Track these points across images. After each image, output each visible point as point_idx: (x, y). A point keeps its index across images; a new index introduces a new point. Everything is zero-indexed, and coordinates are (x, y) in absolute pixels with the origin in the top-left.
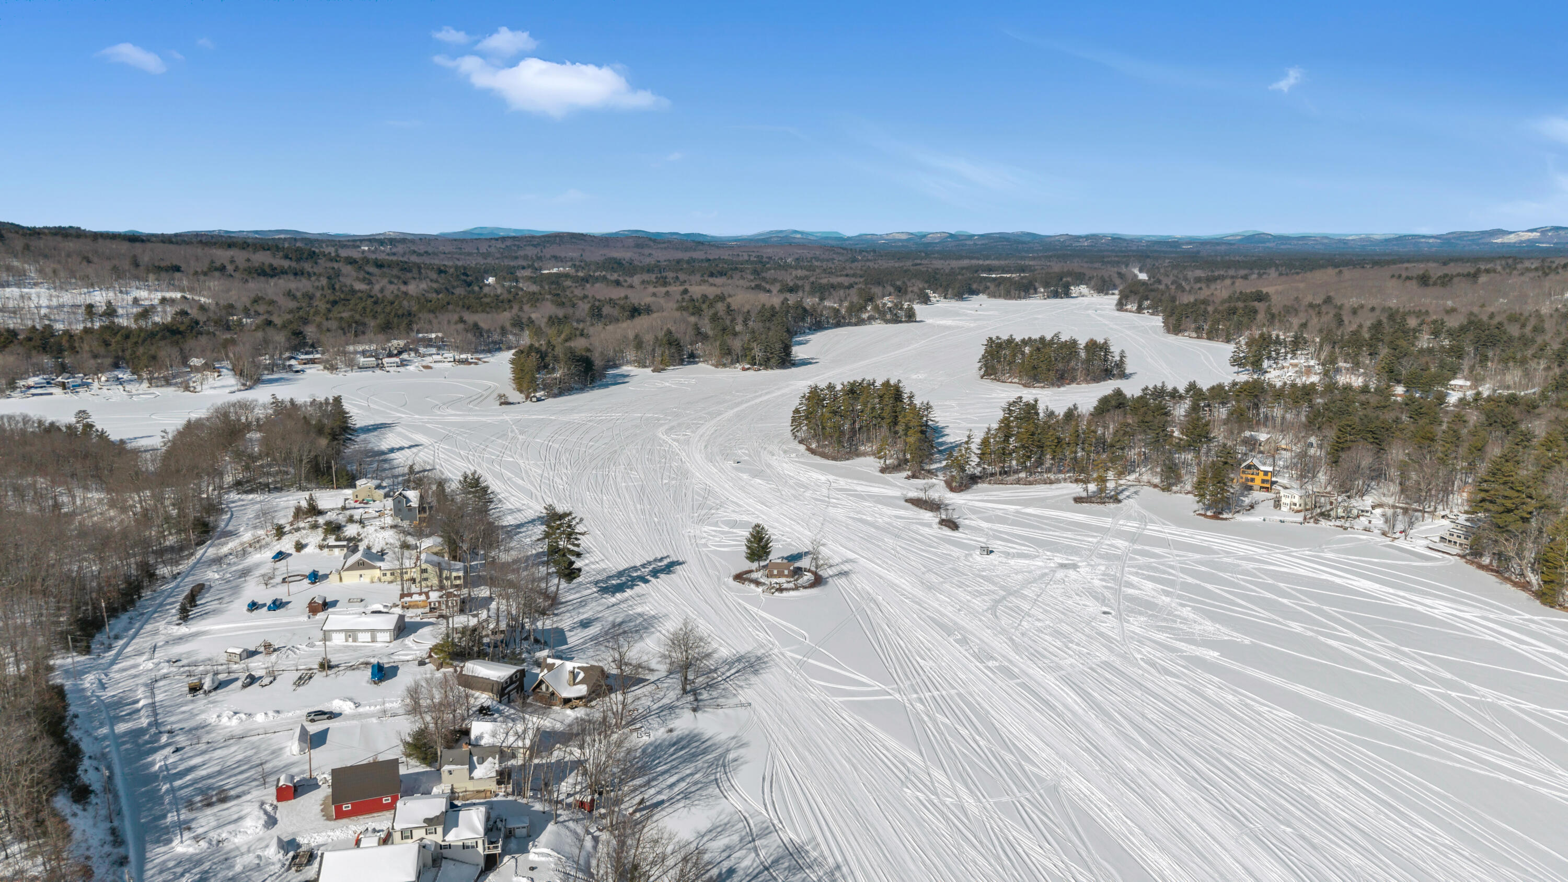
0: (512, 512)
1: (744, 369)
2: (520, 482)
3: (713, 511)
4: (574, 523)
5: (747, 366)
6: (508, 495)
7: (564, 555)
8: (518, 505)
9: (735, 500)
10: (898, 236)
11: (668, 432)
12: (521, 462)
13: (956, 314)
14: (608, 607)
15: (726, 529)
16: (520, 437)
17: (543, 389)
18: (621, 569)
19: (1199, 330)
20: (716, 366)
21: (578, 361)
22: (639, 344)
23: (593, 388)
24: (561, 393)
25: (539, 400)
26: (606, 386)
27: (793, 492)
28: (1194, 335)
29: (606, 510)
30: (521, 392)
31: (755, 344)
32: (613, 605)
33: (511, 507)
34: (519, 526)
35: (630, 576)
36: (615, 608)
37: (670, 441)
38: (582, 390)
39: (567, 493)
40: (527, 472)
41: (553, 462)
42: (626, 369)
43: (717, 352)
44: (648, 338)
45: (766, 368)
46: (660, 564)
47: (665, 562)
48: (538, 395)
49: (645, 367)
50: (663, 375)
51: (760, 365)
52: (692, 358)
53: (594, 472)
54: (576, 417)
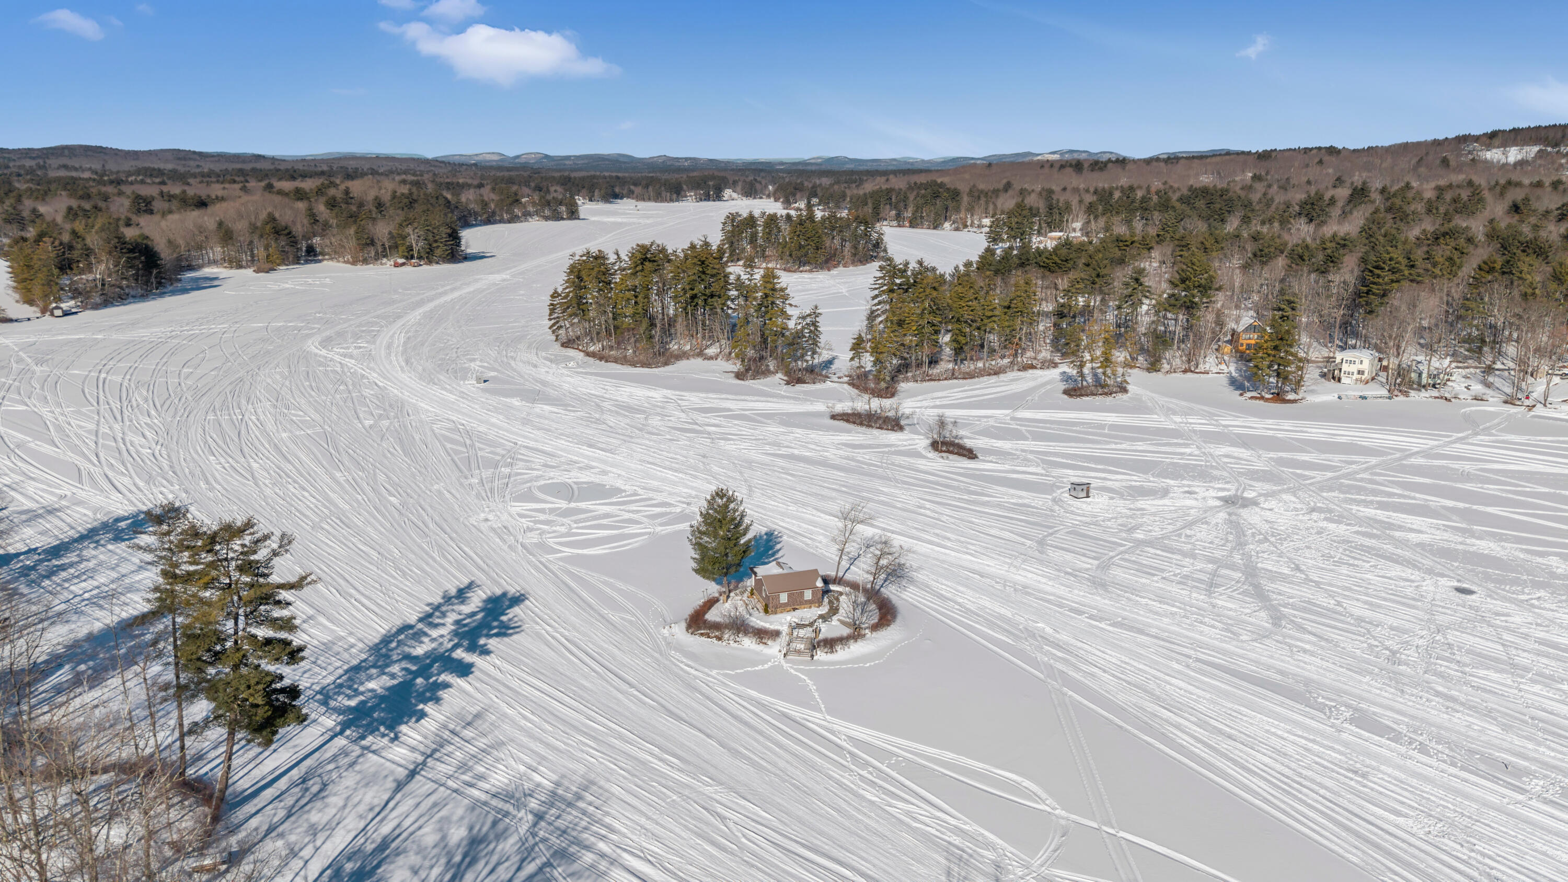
0: (32, 517)
1: (397, 265)
2: (47, 449)
3: (506, 470)
4: (261, 555)
5: (401, 261)
6: (17, 478)
7: (242, 661)
8: (49, 499)
9: (532, 444)
10: (489, 157)
11: (326, 343)
12: (44, 411)
13: (615, 213)
14: (400, 786)
15: (563, 504)
16: (38, 369)
17: (73, 298)
18: (374, 638)
19: (898, 217)
20: (354, 263)
21: (131, 251)
22: (226, 235)
23: (162, 295)
24: (107, 302)
25: (66, 314)
26: (185, 291)
27: (628, 421)
28: (895, 223)
29: (268, 491)
30: (30, 302)
31: (409, 230)
32: (413, 774)
33: (29, 505)
34: (57, 551)
35: (408, 657)
36: (420, 785)
37: (337, 358)
38: (144, 297)
39: (165, 464)
40: (59, 428)
41: (115, 405)
42: (208, 271)
43: (352, 243)
44: (240, 227)
45: (430, 262)
46: (466, 609)
47: (475, 601)
48: (64, 306)
49: (240, 267)
50: (272, 275)
51: (420, 258)
52: (312, 255)
53: (211, 417)
54: (143, 333)
